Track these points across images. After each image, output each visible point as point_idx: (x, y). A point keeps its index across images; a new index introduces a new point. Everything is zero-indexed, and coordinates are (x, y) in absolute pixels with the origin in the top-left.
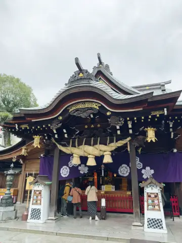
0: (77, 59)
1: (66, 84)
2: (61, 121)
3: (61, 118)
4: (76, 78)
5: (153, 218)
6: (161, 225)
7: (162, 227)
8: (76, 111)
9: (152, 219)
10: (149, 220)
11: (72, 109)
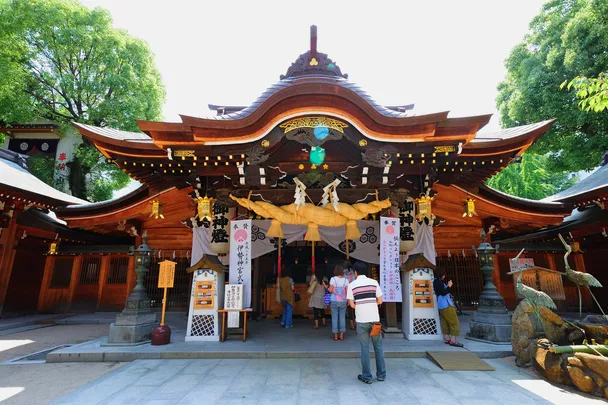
0: (314, 30)
1: (282, 77)
2: (267, 151)
3: (266, 144)
4: (304, 67)
5: (422, 318)
6: (434, 328)
7: (436, 331)
8: (299, 133)
9: (421, 320)
10: (417, 322)
11: (290, 129)
